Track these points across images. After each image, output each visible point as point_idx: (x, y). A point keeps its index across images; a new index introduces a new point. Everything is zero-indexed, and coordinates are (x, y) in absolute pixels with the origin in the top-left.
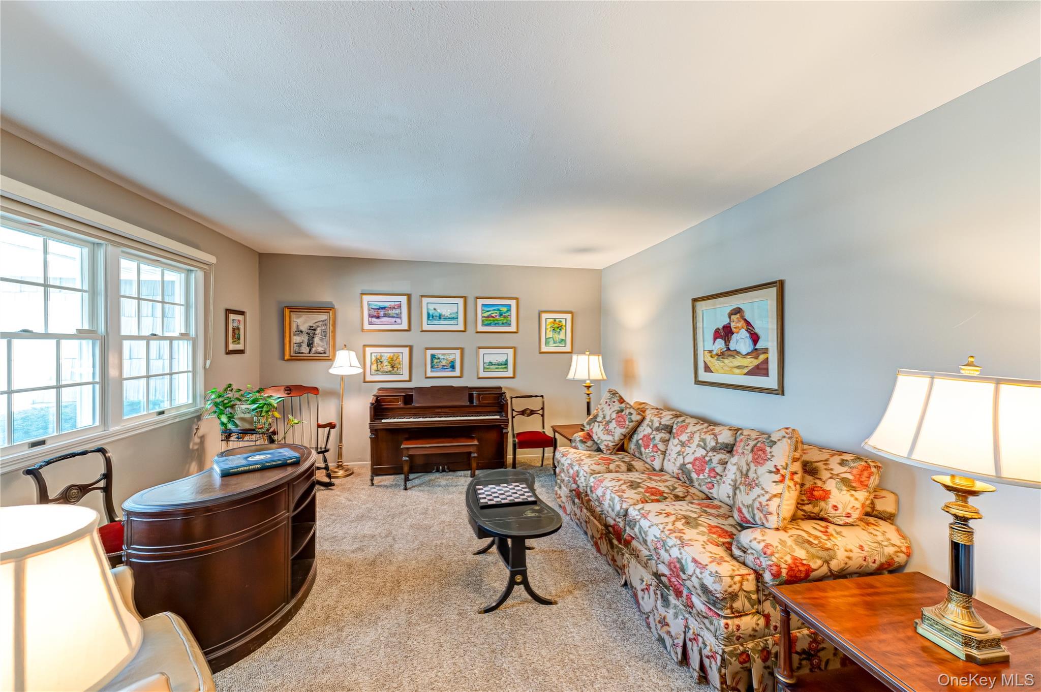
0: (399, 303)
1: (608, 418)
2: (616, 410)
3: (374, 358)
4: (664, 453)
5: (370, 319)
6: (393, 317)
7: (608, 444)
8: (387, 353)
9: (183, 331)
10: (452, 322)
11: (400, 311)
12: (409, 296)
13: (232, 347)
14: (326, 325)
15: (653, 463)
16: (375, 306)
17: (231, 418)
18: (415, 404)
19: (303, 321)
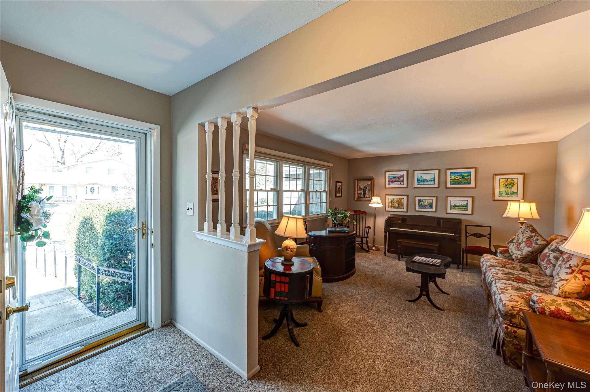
0: (403, 175)
1: (520, 241)
2: (526, 237)
3: (390, 201)
4: (554, 266)
5: (389, 183)
6: (399, 181)
7: (518, 256)
8: (396, 198)
9: (324, 189)
10: (431, 183)
11: (403, 179)
12: (408, 171)
13: (338, 195)
14: (370, 186)
15: (546, 271)
16: (391, 177)
17: (335, 219)
18: (407, 223)
19: (362, 185)
